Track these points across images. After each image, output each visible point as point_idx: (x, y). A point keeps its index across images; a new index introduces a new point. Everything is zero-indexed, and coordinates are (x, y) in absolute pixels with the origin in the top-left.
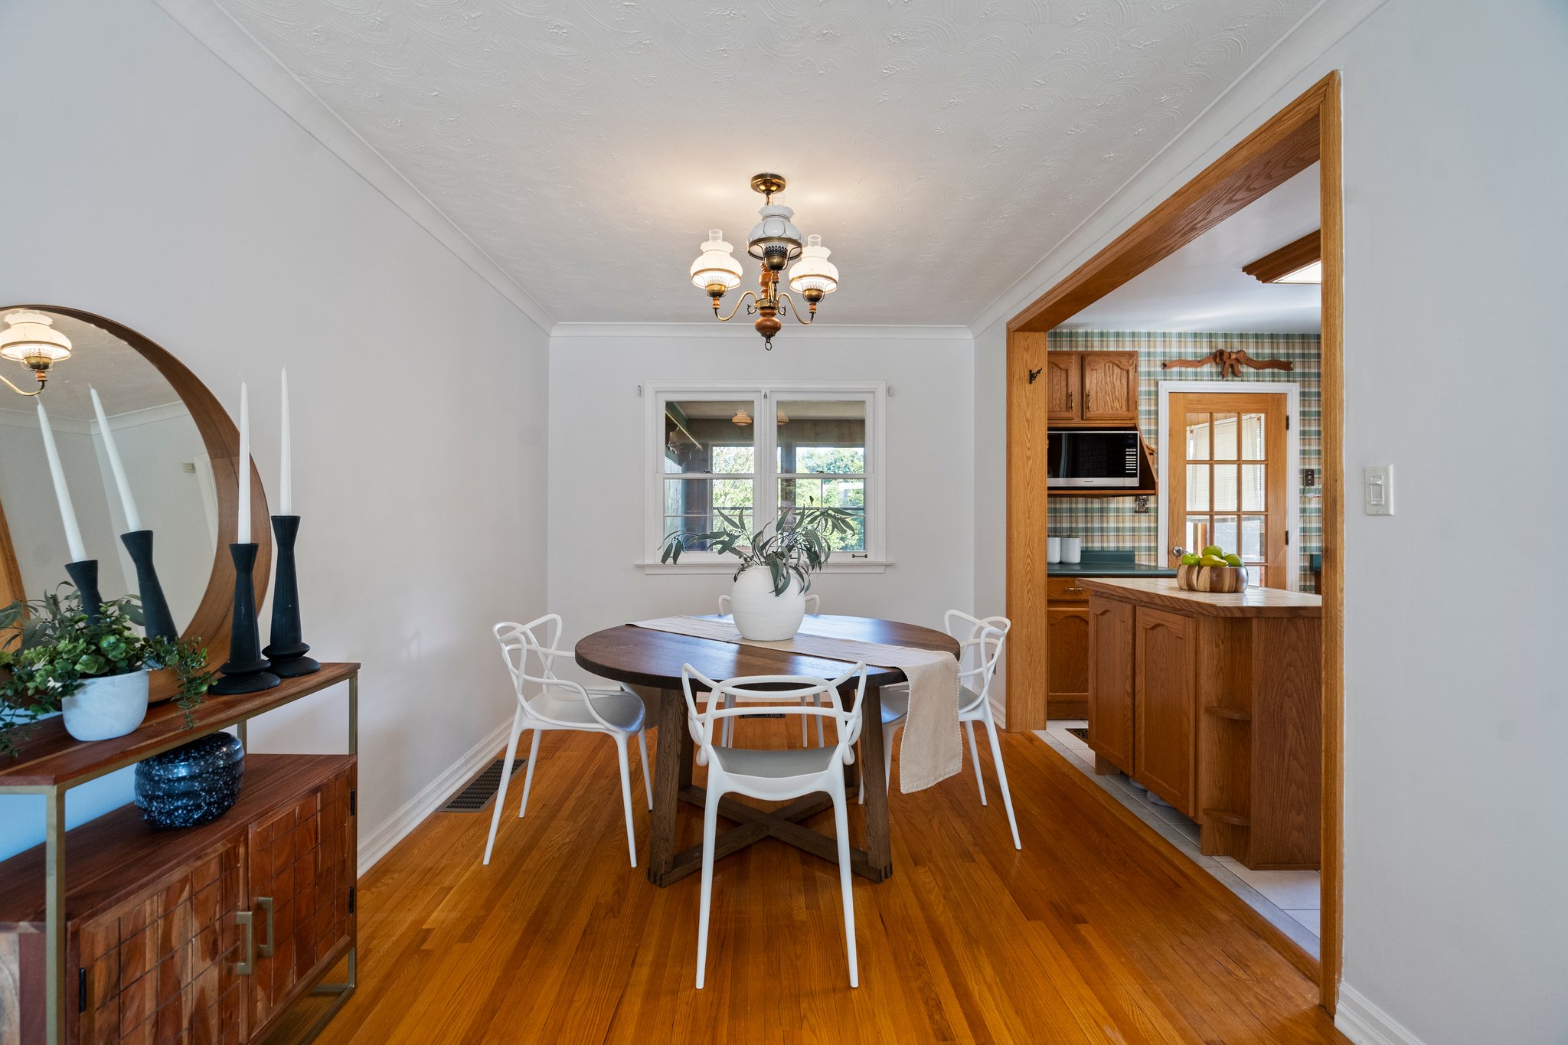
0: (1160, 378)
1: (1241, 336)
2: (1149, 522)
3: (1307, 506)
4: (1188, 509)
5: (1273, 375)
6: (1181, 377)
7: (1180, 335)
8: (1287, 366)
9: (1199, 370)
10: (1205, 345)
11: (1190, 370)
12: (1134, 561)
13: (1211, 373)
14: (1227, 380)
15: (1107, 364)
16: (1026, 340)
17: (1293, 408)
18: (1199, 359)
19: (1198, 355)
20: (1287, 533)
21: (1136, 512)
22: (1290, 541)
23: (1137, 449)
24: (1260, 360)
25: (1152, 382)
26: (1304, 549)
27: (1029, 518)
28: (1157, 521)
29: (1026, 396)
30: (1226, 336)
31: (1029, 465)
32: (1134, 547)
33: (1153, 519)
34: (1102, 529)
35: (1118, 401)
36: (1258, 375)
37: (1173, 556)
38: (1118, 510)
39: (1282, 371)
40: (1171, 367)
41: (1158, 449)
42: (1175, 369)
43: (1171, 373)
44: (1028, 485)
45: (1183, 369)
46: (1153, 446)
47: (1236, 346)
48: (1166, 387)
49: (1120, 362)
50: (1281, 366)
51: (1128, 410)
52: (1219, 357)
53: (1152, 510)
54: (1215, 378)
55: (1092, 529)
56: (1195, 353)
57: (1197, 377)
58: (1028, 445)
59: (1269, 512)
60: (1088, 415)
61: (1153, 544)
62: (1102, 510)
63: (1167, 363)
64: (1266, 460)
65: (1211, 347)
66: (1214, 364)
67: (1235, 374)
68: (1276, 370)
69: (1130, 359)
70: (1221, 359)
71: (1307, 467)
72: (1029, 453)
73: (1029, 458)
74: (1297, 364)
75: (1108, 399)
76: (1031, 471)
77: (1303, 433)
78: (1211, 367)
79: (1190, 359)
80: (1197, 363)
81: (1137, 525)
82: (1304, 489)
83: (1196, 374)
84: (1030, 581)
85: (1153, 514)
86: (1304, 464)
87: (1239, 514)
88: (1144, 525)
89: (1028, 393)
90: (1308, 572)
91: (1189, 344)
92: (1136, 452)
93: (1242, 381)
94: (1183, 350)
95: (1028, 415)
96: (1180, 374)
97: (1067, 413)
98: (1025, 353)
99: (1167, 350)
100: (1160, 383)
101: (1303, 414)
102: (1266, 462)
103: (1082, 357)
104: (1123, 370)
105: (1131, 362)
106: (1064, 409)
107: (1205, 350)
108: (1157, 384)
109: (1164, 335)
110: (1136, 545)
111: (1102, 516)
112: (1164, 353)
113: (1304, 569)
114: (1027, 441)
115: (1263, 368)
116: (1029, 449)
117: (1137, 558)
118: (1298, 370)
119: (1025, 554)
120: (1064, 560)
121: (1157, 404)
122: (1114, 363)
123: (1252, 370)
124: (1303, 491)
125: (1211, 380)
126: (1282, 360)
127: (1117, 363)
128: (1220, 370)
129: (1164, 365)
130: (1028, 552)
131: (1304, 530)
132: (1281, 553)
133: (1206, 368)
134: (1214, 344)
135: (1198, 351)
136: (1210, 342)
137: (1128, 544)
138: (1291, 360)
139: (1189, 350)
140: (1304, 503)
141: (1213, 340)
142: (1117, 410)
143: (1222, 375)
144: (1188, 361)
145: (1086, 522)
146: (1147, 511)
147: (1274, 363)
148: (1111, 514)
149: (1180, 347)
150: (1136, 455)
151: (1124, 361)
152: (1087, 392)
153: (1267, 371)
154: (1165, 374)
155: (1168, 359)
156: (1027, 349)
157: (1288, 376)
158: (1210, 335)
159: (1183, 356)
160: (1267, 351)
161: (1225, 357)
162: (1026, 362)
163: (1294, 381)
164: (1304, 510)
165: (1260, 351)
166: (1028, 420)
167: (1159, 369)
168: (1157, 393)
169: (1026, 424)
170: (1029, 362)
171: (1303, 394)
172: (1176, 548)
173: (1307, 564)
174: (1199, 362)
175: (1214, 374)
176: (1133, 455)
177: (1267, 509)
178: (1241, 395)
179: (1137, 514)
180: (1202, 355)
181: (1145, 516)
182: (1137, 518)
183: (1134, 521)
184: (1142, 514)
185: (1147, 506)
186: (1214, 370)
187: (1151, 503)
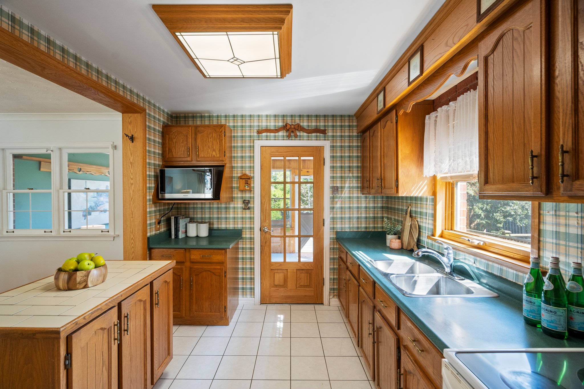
0: (256, 139)
1: (300, 116)
2: (250, 214)
3: (335, 206)
5: (316, 136)
6: (267, 138)
7: (267, 116)
8: (324, 132)
9: (277, 134)
10: (280, 121)
11: (272, 134)
13: (283, 136)
14: (290, 140)
15: (210, 131)
16: (130, 118)
17: (327, 154)
18: (277, 129)
19: (277, 126)
20: (324, 220)
21: (244, 209)
22: (325, 224)
24: (310, 129)
25: (252, 141)
26: (333, 228)
27: (132, 217)
28: (254, 214)
29: (130, 149)
30: (292, 116)
31: (132, 187)
32: (242, 227)
33: (252, 212)
34: (226, 218)
35: (215, 151)
36: (308, 137)
38: (234, 208)
39: (321, 134)
40: (262, 133)
41: (254, 176)
42: (264, 134)
43: (262, 136)
44: (132, 199)
45: (268, 134)
46: (251, 175)
47: (297, 121)
48: (259, 144)
50: (321, 132)
52: (285, 127)
53: (252, 208)
54: (285, 139)
55: (221, 218)
56: (275, 126)
57: (276, 138)
58: (132, 177)
59: (314, 209)
61: (252, 226)
65: (283, 122)
66: (285, 131)
67: (295, 136)
68: (318, 134)
69: (221, 128)
70: (288, 128)
71: (335, 185)
72: (132, 181)
73: (132, 184)
74: (330, 131)
75: (209, 150)
76: (133, 191)
78: (283, 133)
79: (272, 128)
80: (275, 131)
81: (244, 216)
83: (275, 136)
84: (133, 252)
85: (252, 210)
86: (333, 184)
87: (299, 209)
88: (248, 216)
89: (131, 148)
90: (335, 241)
91: (272, 121)
93: (300, 140)
94: (269, 124)
95: (131, 160)
96: (267, 136)
98: (129, 125)
99: (260, 124)
100: (256, 141)
101: (333, 157)
102: (314, 182)
103: (196, 128)
104: (218, 134)
106: (186, 156)
107: (281, 124)
108: (254, 142)
109: (259, 116)
110: (244, 226)
112: (259, 126)
113: (332, 239)
114: (131, 175)
115: (311, 133)
116: (132, 179)
117: (244, 233)
118: (330, 134)
119: (130, 238)
123: (305, 134)
124: (333, 198)
125: (283, 140)
126: (322, 128)
128: (288, 134)
129: (259, 132)
130: (132, 236)
131: (333, 218)
132: (321, 230)
133: (281, 133)
135: (277, 124)
136: (284, 119)
137: (239, 226)
138: (327, 129)
139: (272, 124)
140: (333, 204)
141: (286, 119)
142: (214, 156)
143: (289, 137)
144: (270, 130)
147: (317, 130)
148: (231, 210)
149: (267, 122)
151: (217, 130)
152: (197, 147)
153: (313, 134)
154: (259, 137)
155: (261, 129)
156: (130, 123)
157: (325, 137)
158: (284, 116)
159: (268, 127)
160: (314, 124)
162: (130, 130)
163: (328, 140)
164: (333, 208)
165: (310, 124)
166: (131, 163)
167: (256, 134)
168: (253, 147)
169: (130, 165)
170: (131, 131)
171: (333, 147)
172: (265, 228)
173: (334, 236)
174: (276, 130)
175: (285, 137)
178: (299, 148)
179: (244, 210)
180: (278, 126)
181: (248, 211)
182: (244, 212)
183: (242, 214)
184: (247, 210)
185: (249, 206)
186: (285, 134)
187: (251, 204)
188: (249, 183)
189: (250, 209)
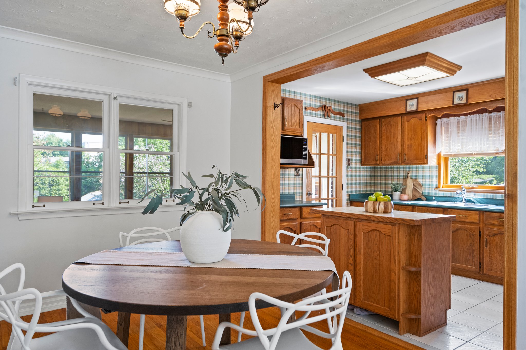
0: (304, 114)
1: (330, 100)
2: (300, 180)
4: (313, 174)
5: (339, 118)
6: (311, 115)
7: (311, 96)
8: (343, 115)
9: (317, 112)
10: (319, 101)
11: (314, 112)
12: (294, 199)
14: (325, 118)
15: (292, 105)
16: (273, 87)
17: (345, 133)
19: (317, 106)
20: (343, 185)
22: (343, 189)
24: (335, 111)
26: (347, 192)
28: (302, 180)
29: (273, 116)
30: (325, 99)
32: (294, 192)
34: (283, 184)
35: (296, 123)
36: (335, 117)
37: (307, 196)
38: (288, 174)
42: (309, 111)
43: (308, 113)
45: (312, 111)
47: (329, 104)
48: (306, 119)
49: (297, 105)
50: (341, 114)
51: (300, 128)
52: (324, 108)
54: (322, 117)
57: (316, 115)
59: (337, 177)
60: (285, 128)
61: (301, 191)
63: (306, 108)
64: (337, 154)
65: (320, 103)
67: (328, 116)
68: (340, 116)
69: (301, 104)
70: (325, 109)
71: (348, 158)
74: (346, 115)
77: (348, 143)
78: (321, 112)
81: (295, 181)
82: (347, 167)
83: (316, 114)
85: (301, 177)
86: (347, 157)
87: (328, 177)
88: (298, 182)
89: (273, 114)
90: (348, 201)
91: (314, 101)
93: (330, 119)
94: (312, 103)
95: (273, 126)
96: (311, 113)
98: (273, 94)
99: (307, 102)
100: (304, 117)
101: (348, 135)
103: (283, 100)
104: (298, 108)
109: (305, 94)
111: (283, 178)
112: (305, 103)
113: (347, 200)
115: (336, 115)
117: (295, 197)
118: (346, 117)
122: (294, 105)
123: (333, 115)
124: (347, 168)
125: (321, 118)
126: (342, 112)
128: (323, 113)
131: (347, 184)
132: (341, 193)
133: (319, 112)
134: (321, 102)
135: (317, 104)
136: (320, 101)
137: (292, 191)
138: (344, 113)
139: (314, 103)
140: (347, 173)
142: (296, 127)
143: (324, 116)
144: (313, 108)
147: (339, 113)
148: (286, 176)
149: (311, 101)
151: (299, 104)
152: (285, 117)
153: (338, 116)
154: (306, 113)
155: (307, 106)
156: (273, 92)
157: (343, 120)
158: (320, 98)
159: (312, 105)
160: (337, 108)
163: (345, 122)
164: (347, 176)
165: (335, 107)
166: (273, 128)
167: (304, 110)
170: (274, 99)
171: (348, 127)
172: (309, 192)
173: (348, 198)
174: (317, 109)
175: (322, 115)
177: (336, 175)
182: (295, 178)
184: (298, 177)
185: (299, 174)
187: (300, 172)
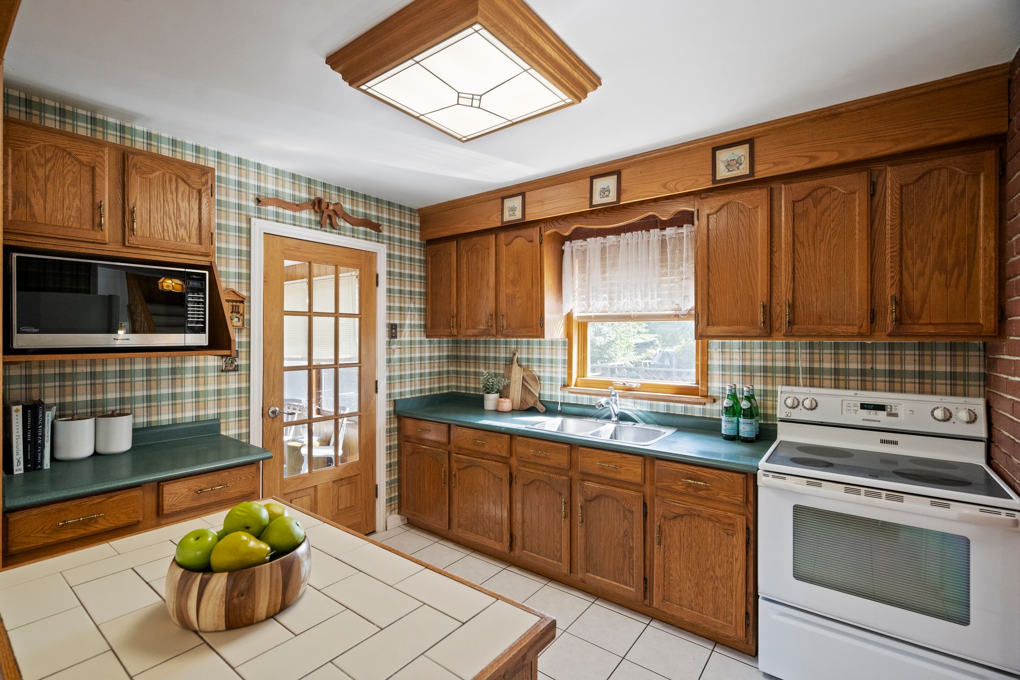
0: (254, 214)
1: (339, 189)
2: (240, 381)
3: (392, 357)
4: (286, 364)
5: (366, 233)
6: (278, 218)
7: (276, 171)
8: (377, 228)
9: (297, 214)
10: (304, 189)
11: (288, 212)
12: (219, 431)
13: (310, 221)
14: (325, 231)
15: (167, 175)
17: (381, 268)
18: (297, 203)
19: (297, 198)
20: (376, 382)
21: (222, 371)
22: (379, 390)
23: (205, 295)
24: (355, 217)
25: (244, 218)
26: (390, 395)
28: (248, 380)
30: (324, 185)
32: (219, 414)
33: (244, 378)
34: (174, 396)
35: (185, 228)
36: (353, 231)
37: (268, 417)
38: (197, 370)
39: (373, 231)
40: (266, 204)
41: (250, 297)
42: (271, 208)
43: (266, 212)
45: (281, 210)
46: (244, 293)
47: (334, 198)
48: (260, 227)
49: (188, 177)
50: (373, 226)
51: (200, 243)
52: (317, 205)
53: (244, 368)
54: (313, 226)
55: (158, 398)
56: (294, 196)
57: (295, 222)
59: (363, 364)
60: (133, 240)
61: (244, 408)
62: (174, 371)
63: (261, 199)
64: (360, 314)
65: (309, 193)
66: (313, 211)
67: (332, 226)
68: (368, 230)
69: (203, 175)
70: (319, 207)
71: (392, 322)
74: (385, 228)
75: (168, 222)
77: (389, 291)
78: (310, 214)
79: (288, 200)
80: (295, 207)
81: (223, 387)
82: (390, 341)
83: (294, 218)
85: (244, 372)
86: (390, 319)
87: (336, 365)
88: (233, 385)
90: (393, 416)
91: (287, 184)
92: (204, 298)
93: (340, 234)
94: (280, 189)
96: (277, 214)
97: (92, 232)
99: (262, 184)
100: (253, 220)
101: (390, 273)
102: (359, 316)
103: (124, 154)
104: (194, 188)
105: (204, 180)
106: (88, 226)
107: (304, 195)
108: (249, 221)
109: (258, 165)
110: (223, 410)
111: (173, 379)
112: (259, 187)
113: (389, 413)
115: (358, 225)
117: (223, 427)
118: (385, 233)
120: (101, 450)
121: (249, 244)
122: (177, 176)
123: (348, 225)
124: (389, 343)
125: (310, 228)
126: (373, 221)
127: (184, 176)
128: (318, 219)
129: (258, 201)
131: (390, 378)
132: (372, 401)
133: (305, 215)
134: (313, 191)
135: (297, 194)
136: (309, 188)
137: (211, 412)
138: (380, 223)
139: (287, 191)
140: (390, 354)
141: (312, 186)
142: (183, 240)
143: (321, 224)
144: (286, 202)
145: (149, 388)
146: (236, 369)
147: (366, 222)
148: (187, 376)
149: (277, 185)
150: (204, 303)
151: (194, 178)
152: (131, 206)
153: (361, 229)
154: (259, 211)
155: (262, 194)
157: (378, 237)
158: (309, 181)
159: (280, 194)
160: (361, 210)
161: (323, 206)
163: (382, 243)
164: (389, 361)
165: (355, 209)
167: (252, 204)
168: (249, 231)
171: (389, 256)
172: (272, 409)
173: (392, 409)
174: (297, 206)
175: (313, 223)
176: (198, 303)
177: (360, 362)
178: (338, 249)
179: (223, 374)
180: (300, 199)
181: (232, 376)
182: (223, 379)
183: (219, 383)
184: (231, 373)
185: (236, 363)
186: (313, 218)
187: (241, 359)
188: (241, 312)
189: (238, 370)
